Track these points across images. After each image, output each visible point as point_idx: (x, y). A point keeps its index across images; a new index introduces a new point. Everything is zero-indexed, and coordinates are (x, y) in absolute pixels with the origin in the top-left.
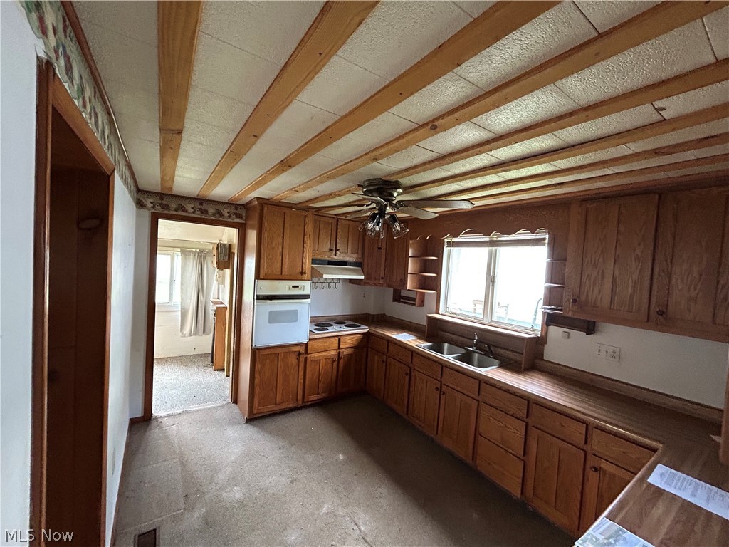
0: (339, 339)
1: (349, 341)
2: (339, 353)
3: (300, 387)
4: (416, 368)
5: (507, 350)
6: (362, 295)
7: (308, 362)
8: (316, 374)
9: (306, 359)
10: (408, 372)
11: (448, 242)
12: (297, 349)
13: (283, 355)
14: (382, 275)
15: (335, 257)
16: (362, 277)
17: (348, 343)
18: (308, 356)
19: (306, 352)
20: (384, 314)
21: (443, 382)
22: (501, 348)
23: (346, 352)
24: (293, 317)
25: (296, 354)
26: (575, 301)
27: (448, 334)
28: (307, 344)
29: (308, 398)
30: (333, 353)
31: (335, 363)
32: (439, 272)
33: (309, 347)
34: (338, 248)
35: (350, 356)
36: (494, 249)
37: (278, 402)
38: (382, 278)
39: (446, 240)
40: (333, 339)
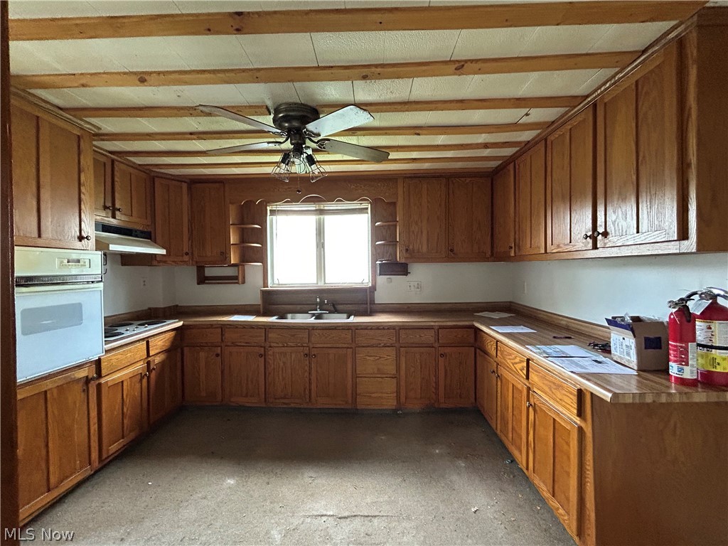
0: (148, 342)
1: (159, 343)
2: (148, 363)
3: (94, 439)
4: (272, 345)
5: (347, 304)
6: (142, 283)
7: (104, 390)
8: (118, 406)
9: (99, 386)
10: (263, 353)
11: (270, 210)
12: (82, 374)
13: (55, 392)
14: (186, 250)
15: (112, 220)
16: (163, 252)
17: (159, 344)
18: (103, 381)
19: (99, 375)
20: (177, 306)
21: (311, 346)
22: (341, 304)
23: (158, 360)
24: (73, 314)
25: (81, 384)
26: (407, 250)
27: (283, 306)
28: (98, 362)
29: (108, 450)
30: (140, 366)
31: (145, 381)
32: (264, 243)
33: (103, 365)
34: (117, 206)
35: (163, 363)
36: (322, 217)
37: (52, 485)
38: (187, 254)
39: (268, 208)
40: (138, 344)
